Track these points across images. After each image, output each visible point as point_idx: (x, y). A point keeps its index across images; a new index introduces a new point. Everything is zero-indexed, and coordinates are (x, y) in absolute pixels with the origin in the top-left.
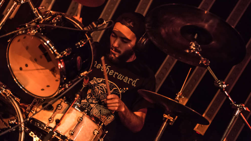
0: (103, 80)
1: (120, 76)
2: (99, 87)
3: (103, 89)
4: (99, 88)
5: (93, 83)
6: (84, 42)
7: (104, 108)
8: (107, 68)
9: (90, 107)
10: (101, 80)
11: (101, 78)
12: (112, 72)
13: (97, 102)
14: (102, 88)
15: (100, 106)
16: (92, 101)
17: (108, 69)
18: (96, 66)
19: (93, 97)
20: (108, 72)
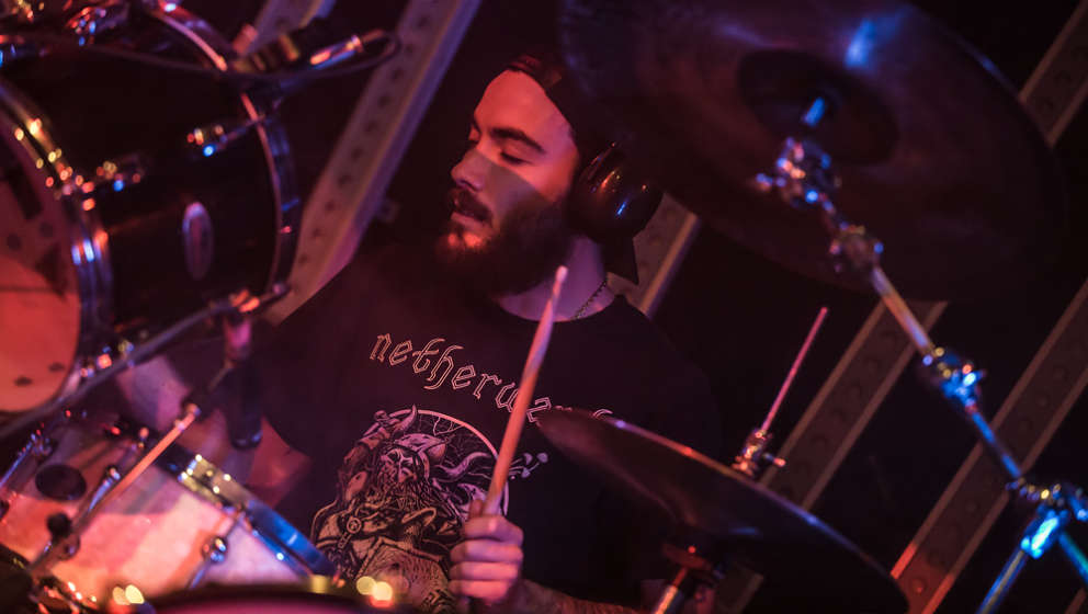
0: (418, 415)
1: (509, 392)
2: (398, 451)
3: (420, 460)
4: (398, 460)
5: (376, 442)
6: (226, 132)
7: (414, 554)
8: (446, 358)
9: (353, 560)
10: (408, 415)
11: (411, 408)
12: (468, 372)
13: (383, 526)
14: (415, 455)
15: (396, 547)
16: (363, 527)
17: (450, 360)
18: (387, 355)
19: (367, 505)
20: (446, 374)
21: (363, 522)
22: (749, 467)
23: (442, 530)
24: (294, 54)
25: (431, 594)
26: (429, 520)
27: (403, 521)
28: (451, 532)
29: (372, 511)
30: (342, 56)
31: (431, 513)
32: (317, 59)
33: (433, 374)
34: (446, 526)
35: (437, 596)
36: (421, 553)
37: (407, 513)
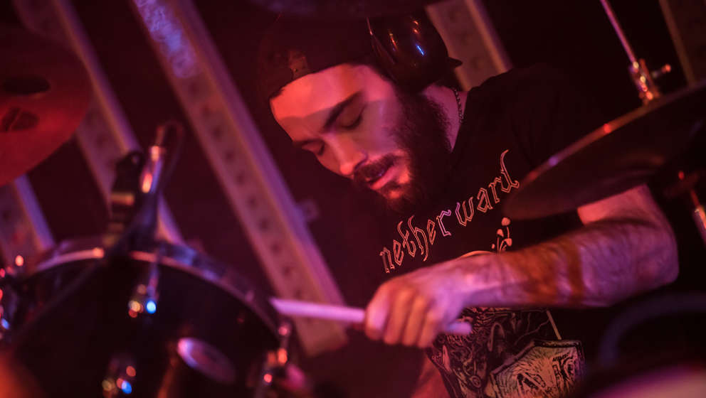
1: (461, 210)
12: (431, 225)
13: (485, 366)
15: (506, 367)
17: (417, 229)
18: (393, 262)
19: (465, 364)
20: (426, 241)
21: (476, 375)
22: (652, 92)
23: (514, 327)
24: (128, 199)
25: (553, 367)
26: (502, 331)
27: (490, 349)
28: (520, 322)
29: (471, 364)
30: (157, 169)
31: (497, 326)
32: (147, 186)
33: (421, 247)
34: (513, 323)
35: (557, 363)
36: (522, 353)
37: (486, 344)
